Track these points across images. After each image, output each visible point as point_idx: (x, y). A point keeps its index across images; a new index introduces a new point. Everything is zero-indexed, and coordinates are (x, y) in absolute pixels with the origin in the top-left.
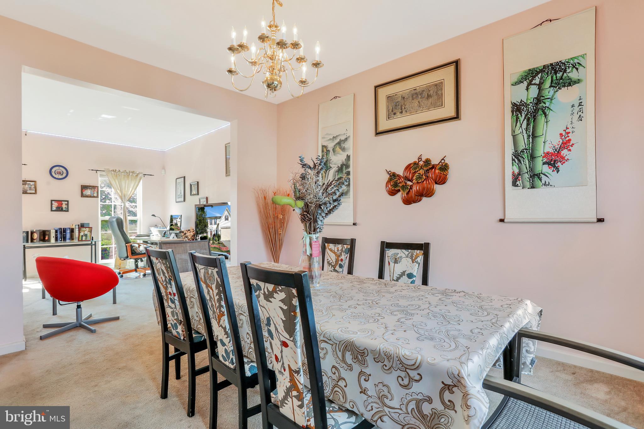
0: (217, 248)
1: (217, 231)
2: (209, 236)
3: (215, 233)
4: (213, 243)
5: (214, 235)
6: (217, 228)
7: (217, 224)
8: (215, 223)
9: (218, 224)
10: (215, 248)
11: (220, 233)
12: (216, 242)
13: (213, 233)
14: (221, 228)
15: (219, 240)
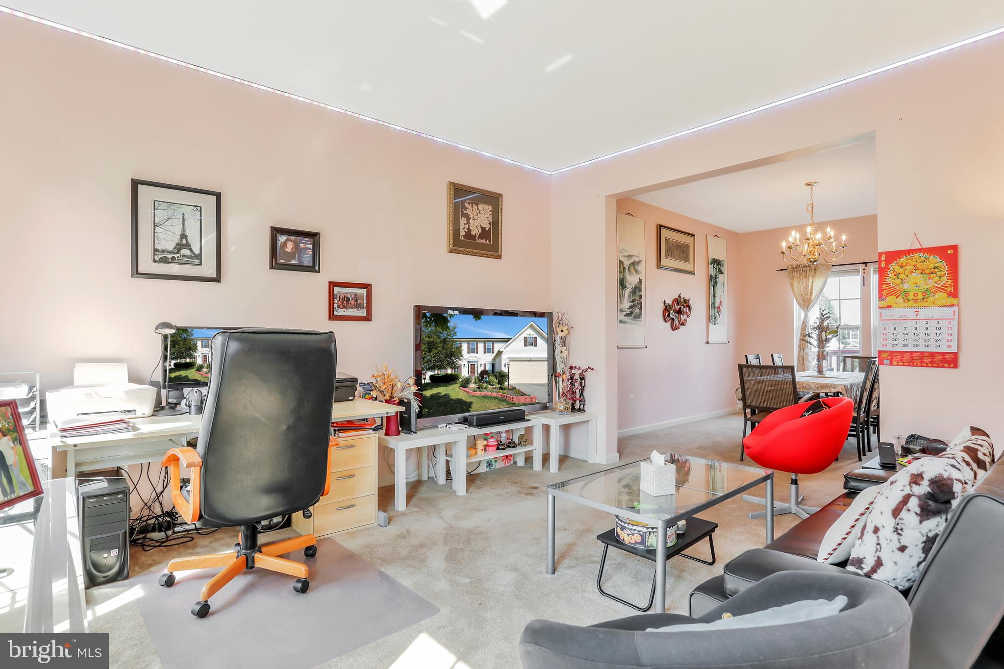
0: (495, 398)
1: (493, 365)
2: (465, 373)
3: (489, 368)
4: (479, 388)
5: (484, 373)
6: (494, 359)
7: (496, 352)
8: (487, 350)
9: (500, 353)
10: (485, 397)
11: (505, 370)
12: (490, 386)
13: (480, 369)
14: (510, 360)
15: (500, 382)
